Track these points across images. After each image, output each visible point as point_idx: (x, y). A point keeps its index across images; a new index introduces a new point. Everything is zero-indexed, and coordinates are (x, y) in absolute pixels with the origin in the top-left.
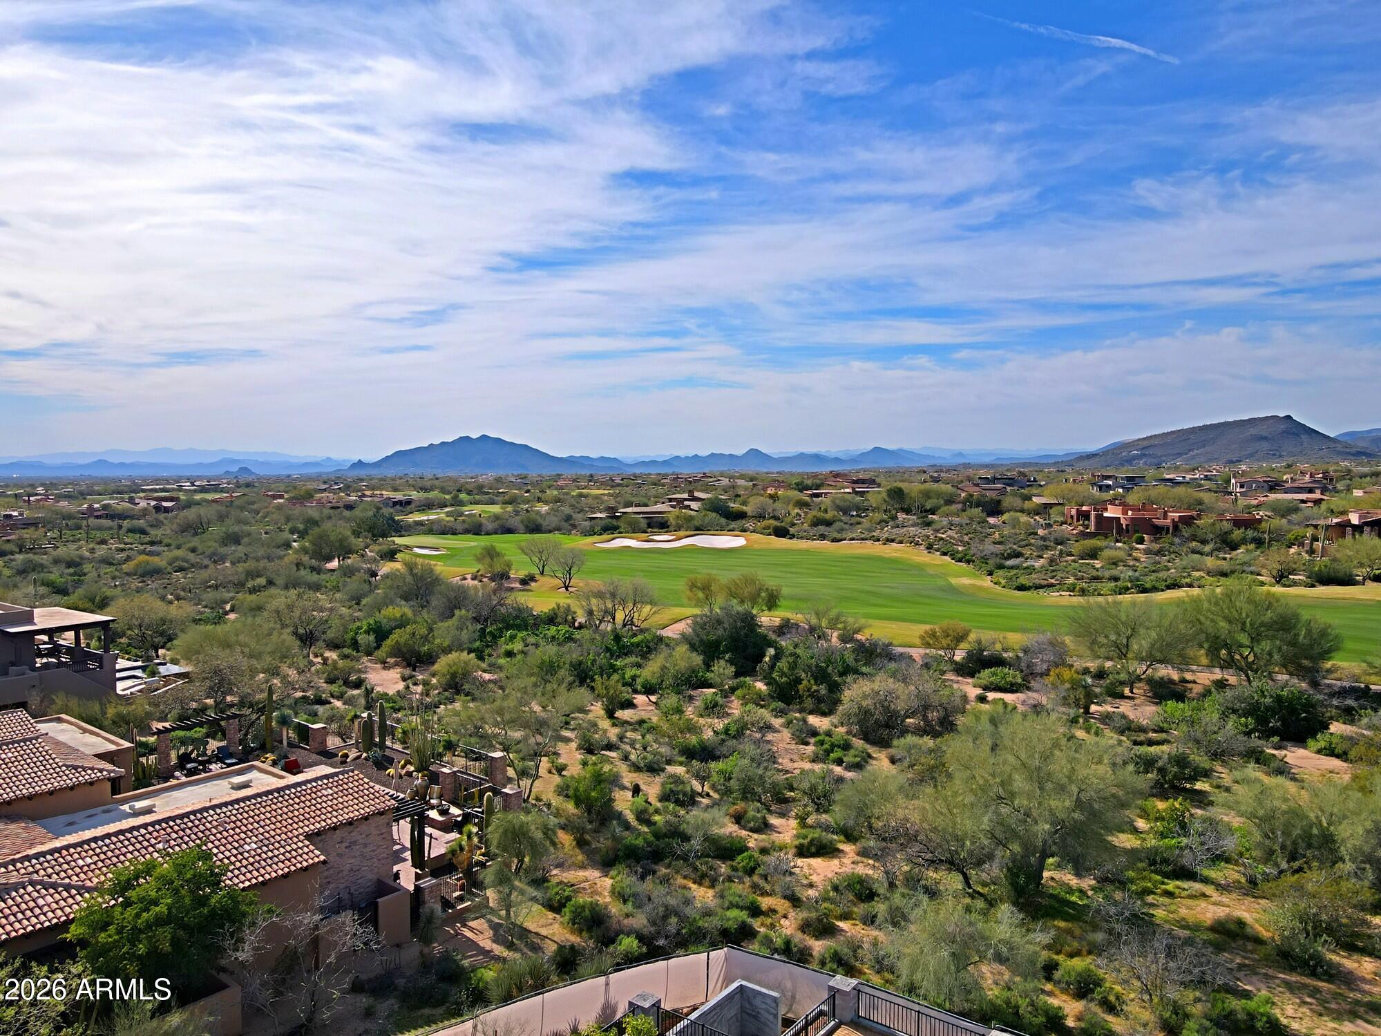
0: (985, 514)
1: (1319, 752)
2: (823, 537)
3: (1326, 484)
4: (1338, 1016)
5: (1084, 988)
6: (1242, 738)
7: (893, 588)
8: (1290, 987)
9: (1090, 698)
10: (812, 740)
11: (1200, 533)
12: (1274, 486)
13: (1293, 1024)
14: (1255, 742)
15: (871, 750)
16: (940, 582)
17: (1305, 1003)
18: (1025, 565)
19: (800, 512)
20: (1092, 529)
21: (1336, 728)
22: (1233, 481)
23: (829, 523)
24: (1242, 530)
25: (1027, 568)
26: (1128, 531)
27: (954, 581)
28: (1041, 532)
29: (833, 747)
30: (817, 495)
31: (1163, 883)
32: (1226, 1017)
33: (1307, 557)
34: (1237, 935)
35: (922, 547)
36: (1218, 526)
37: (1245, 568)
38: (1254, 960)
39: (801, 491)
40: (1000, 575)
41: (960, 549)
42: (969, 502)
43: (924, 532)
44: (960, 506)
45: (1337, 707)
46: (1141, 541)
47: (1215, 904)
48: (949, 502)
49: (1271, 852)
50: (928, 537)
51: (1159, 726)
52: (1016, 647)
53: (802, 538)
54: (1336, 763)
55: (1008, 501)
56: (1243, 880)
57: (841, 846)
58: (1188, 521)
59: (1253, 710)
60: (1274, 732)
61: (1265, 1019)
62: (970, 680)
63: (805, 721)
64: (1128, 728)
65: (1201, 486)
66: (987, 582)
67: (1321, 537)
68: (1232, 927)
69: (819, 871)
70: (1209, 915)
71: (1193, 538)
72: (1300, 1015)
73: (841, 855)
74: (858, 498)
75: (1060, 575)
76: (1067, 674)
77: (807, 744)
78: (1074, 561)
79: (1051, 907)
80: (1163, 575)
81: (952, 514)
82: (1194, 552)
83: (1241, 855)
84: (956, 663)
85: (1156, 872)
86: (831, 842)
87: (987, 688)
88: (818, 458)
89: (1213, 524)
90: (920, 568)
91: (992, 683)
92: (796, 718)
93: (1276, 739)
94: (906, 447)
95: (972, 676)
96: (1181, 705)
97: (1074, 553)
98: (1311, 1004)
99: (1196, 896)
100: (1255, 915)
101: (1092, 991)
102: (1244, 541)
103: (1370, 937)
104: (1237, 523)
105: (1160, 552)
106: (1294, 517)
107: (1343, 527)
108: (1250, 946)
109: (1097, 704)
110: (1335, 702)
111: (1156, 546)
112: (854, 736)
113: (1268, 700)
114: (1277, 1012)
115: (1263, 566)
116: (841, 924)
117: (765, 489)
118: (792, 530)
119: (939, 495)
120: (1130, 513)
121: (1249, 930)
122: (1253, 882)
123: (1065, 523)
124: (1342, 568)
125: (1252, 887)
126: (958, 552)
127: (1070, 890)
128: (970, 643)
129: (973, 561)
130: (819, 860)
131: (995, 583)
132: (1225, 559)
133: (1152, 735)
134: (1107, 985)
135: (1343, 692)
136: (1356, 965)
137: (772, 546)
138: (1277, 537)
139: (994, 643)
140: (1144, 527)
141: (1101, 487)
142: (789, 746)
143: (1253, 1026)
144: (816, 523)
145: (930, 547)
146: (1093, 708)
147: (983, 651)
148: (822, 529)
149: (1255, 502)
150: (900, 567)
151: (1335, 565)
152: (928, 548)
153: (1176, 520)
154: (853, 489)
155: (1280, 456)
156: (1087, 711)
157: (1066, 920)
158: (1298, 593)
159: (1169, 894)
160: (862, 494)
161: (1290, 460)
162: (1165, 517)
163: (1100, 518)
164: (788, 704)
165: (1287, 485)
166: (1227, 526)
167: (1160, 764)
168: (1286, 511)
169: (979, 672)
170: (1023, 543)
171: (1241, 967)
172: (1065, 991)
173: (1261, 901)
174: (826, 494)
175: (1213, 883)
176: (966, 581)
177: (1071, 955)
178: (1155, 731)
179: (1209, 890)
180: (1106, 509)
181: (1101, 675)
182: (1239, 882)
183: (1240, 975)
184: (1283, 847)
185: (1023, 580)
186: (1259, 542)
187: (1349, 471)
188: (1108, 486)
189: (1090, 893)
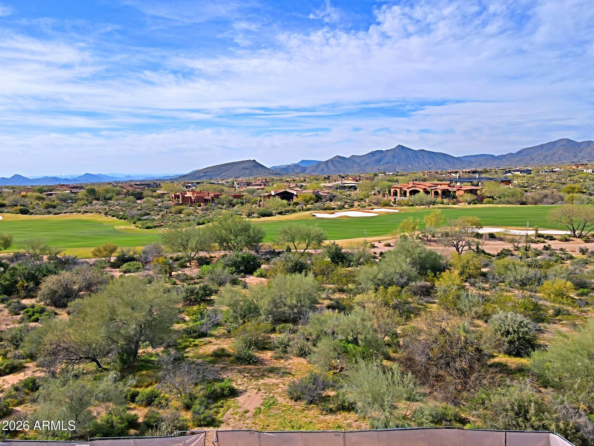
0: (135, 199)
1: (257, 276)
2: (49, 213)
3: (266, 183)
4: (257, 378)
5: (149, 401)
6: (230, 275)
7: (84, 233)
8: (240, 372)
9: (172, 269)
10: (22, 312)
11: (221, 201)
12: (249, 184)
13: (240, 387)
14: (235, 276)
15: (58, 311)
16: (110, 228)
17: (245, 377)
18: (151, 218)
19: (38, 202)
20: (181, 202)
21: (263, 266)
22: (235, 183)
23: (55, 207)
24: (237, 199)
25: (152, 219)
26: (195, 202)
27: (116, 228)
28: (159, 205)
29: (34, 313)
30: (51, 195)
31: (194, 341)
32: (212, 393)
33: (258, 208)
34: (222, 355)
35: (102, 214)
36: (228, 198)
37: (237, 213)
38: (227, 364)
39: (41, 193)
40: (139, 223)
41: (121, 213)
42: (128, 194)
43: (103, 207)
44: (123, 196)
45: (264, 259)
46: (200, 206)
47: (214, 345)
48: (118, 194)
49: (236, 318)
50: (105, 209)
51: (199, 276)
52: (140, 252)
53: (37, 214)
54: (263, 279)
55: (145, 193)
56: (226, 332)
57: (27, 365)
58: (217, 196)
59: (235, 264)
60: (242, 271)
61: (228, 389)
62: (118, 270)
63: (18, 302)
64: (187, 279)
65: (224, 185)
66: (133, 227)
67: (262, 200)
68: (219, 352)
69: (9, 382)
70: (211, 350)
71: (219, 203)
72: (243, 382)
73: (27, 369)
74: (73, 195)
75: (165, 221)
76: (161, 259)
77: (18, 314)
78: (173, 215)
79: (142, 366)
80: (207, 217)
81: (120, 199)
82: (219, 208)
83: (226, 322)
84: (112, 263)
85: (191, 337)
86: (21, 364)
87: (125, 272)
88: (55, 179)
89: (226, 197)
90: (101, 224)
91: (128, 269)
92: (13, 302)
93: (243, 274)
94: (102, 173)
95: (119, 267)
96: (208, 266)
97: (172, 212)
98: (247, 376)
99: (207, 343)
100: (229, 345)
101: (154, 401)
102: (237, 203)
103: (270, 343)
104: (235, 197)
105: (207, 210)
106: (255, 194)
107: (270, 196)
108: (226, 358)
109: (175, 271)
110: (263, 257)
111: (205, 207)
112: (48, 305)
113: (240, 259)
114: (234, 385)
115: (243, 212)
116: (17, 408)
117: (20, 193)
118: (31, 211)
119: (113, 191)
120: (195, 194)
121: (226, 352)
122: (229, 331)
123: (169, 201)
124: (268, 211)
125: (229, 334)
126: (120, 215)
127: (151, 355)
128: (118, 252)
129: (127, 218)
130: (11, 376)
131: (136, 227)
132: (230, 210)
133: (196, 280)
134: (162, 395)
135: (267, 253)
136: (265, 355)
137: (19, 219)
138: (248, 201)
139: (129, 251)
140: (201, 200)
141: (186, 187)
142: (6, 318)
143: (223, 394)
144: (48, 206)
145: (106, 214)
146: (173, 273)
147: (125, 255)
148: (50, 209)
149: (242, 190)
150: (91, 223)
151: (267, 210)
152: (105, 214)
153: (213, 196)
154: (71, 191)
155: (253, 175)
156: (171, 275)
157: (148, 370)
158: (255, 220)
159: (196, 345)
160: (75, 193)
161: (255, 176)
162: (209, 196)
163: (183, 197)
164: (10, 296)
165: (253, 184)
166: (231, 198)
167: (196, 291)
168: (252, 192)
169: (122, 265)
170: (151, 209)
171: (222, 368)
172: (140, 405)
173: (232, 339)
174: (55, 194)
175: (214, 336)
176: (123, 227)
177: (147, 387)
178: (198, 279)
179: (212, 339)
180: (186, 194)
181: (177, 260)
182: (225, 333)
183: (221, 372)
184: (241, 315)
185: (149, 224)
186: (242, 204)
187: (273, 179)
188: (189, 186)
189: (161, 354)
